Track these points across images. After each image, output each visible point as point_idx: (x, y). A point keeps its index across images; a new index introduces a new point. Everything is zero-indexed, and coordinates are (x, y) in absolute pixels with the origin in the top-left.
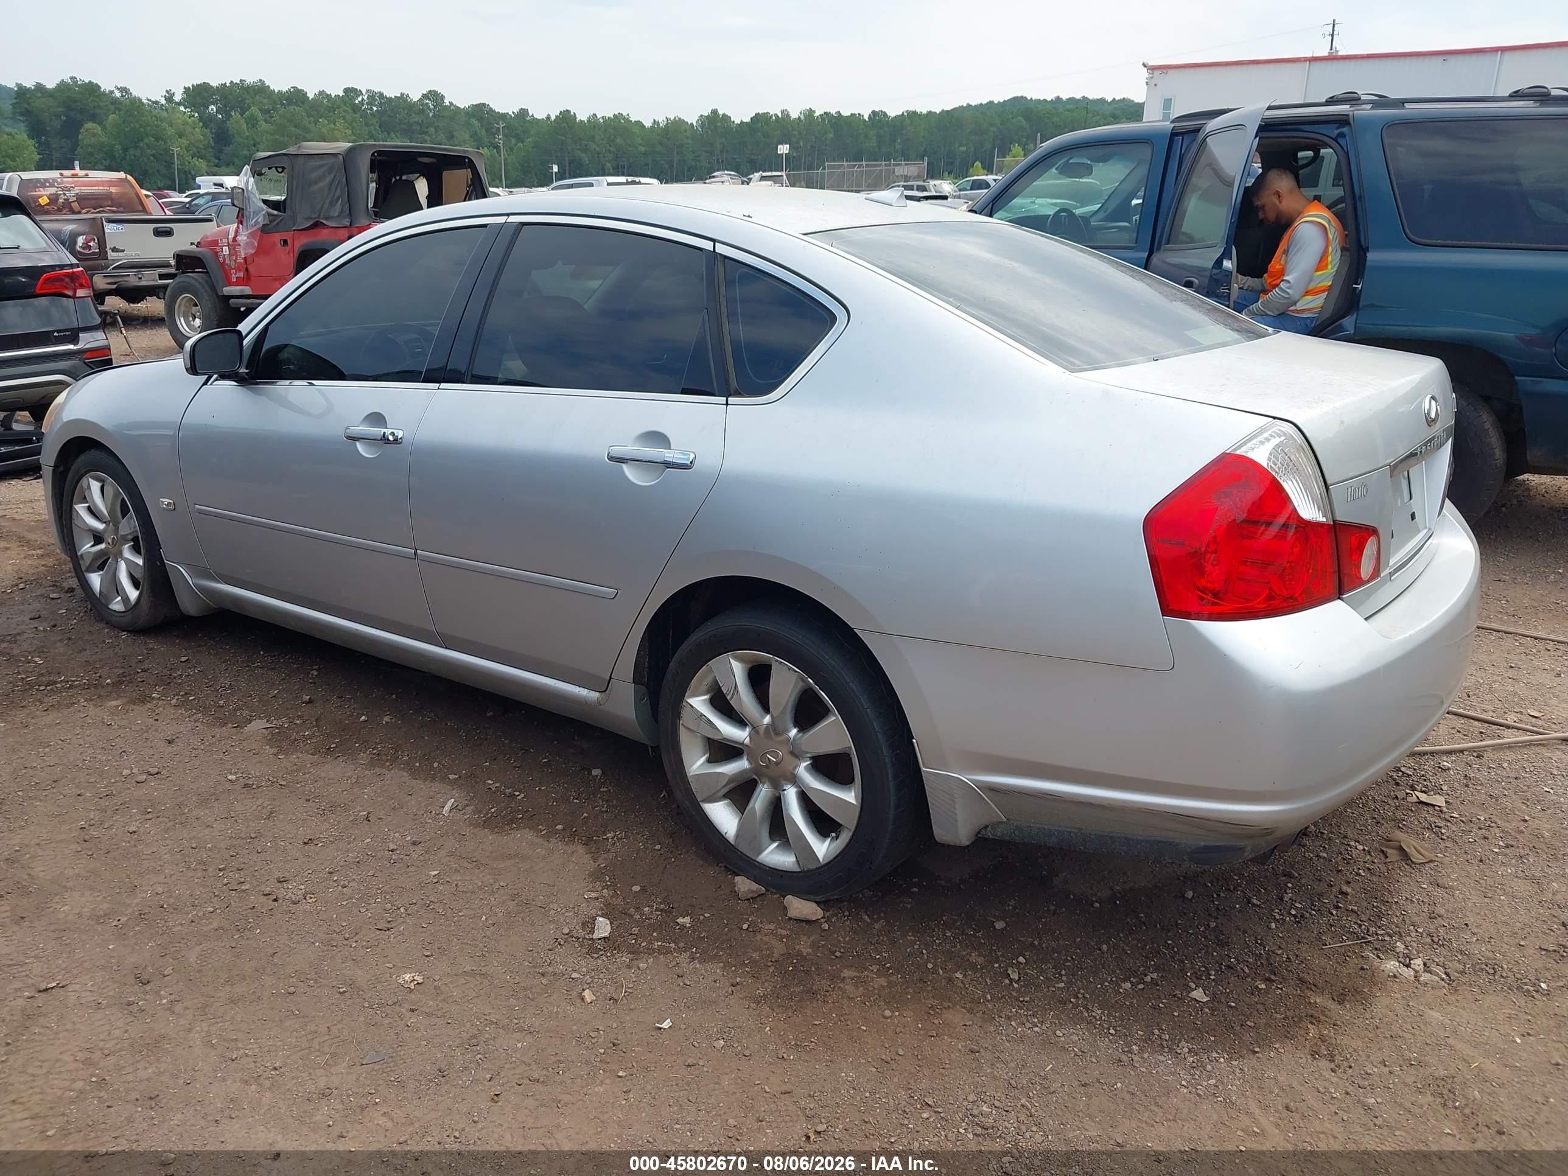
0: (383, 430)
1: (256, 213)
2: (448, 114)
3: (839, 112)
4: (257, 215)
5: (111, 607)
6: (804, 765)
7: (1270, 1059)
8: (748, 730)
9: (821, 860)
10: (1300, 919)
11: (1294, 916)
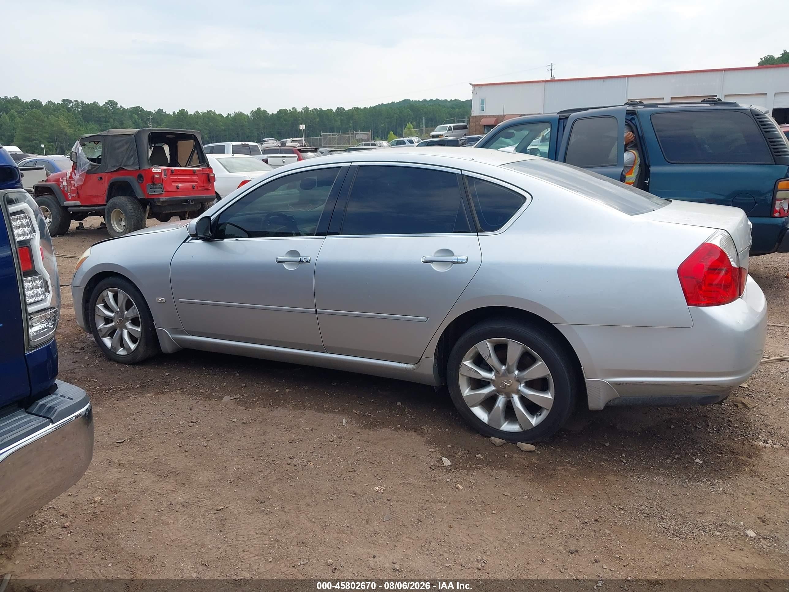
0: (300, 258)
1: (84, 164)
2: (120, 112)
3: (321, 108)
4: (84, 165)
5: (118, 353)
6: (522, 385)
7: (736, 479)
8: (493, 373)
9: (533, 425)
10: (719, 431)
11: (716, 431)
